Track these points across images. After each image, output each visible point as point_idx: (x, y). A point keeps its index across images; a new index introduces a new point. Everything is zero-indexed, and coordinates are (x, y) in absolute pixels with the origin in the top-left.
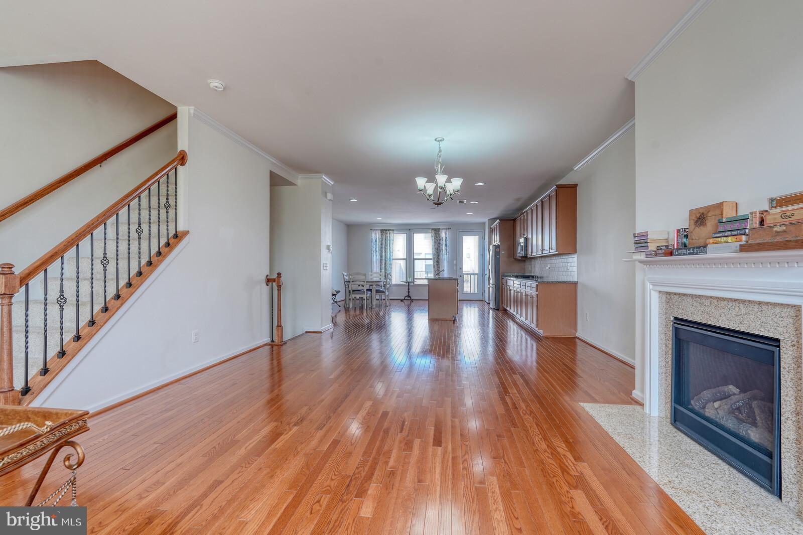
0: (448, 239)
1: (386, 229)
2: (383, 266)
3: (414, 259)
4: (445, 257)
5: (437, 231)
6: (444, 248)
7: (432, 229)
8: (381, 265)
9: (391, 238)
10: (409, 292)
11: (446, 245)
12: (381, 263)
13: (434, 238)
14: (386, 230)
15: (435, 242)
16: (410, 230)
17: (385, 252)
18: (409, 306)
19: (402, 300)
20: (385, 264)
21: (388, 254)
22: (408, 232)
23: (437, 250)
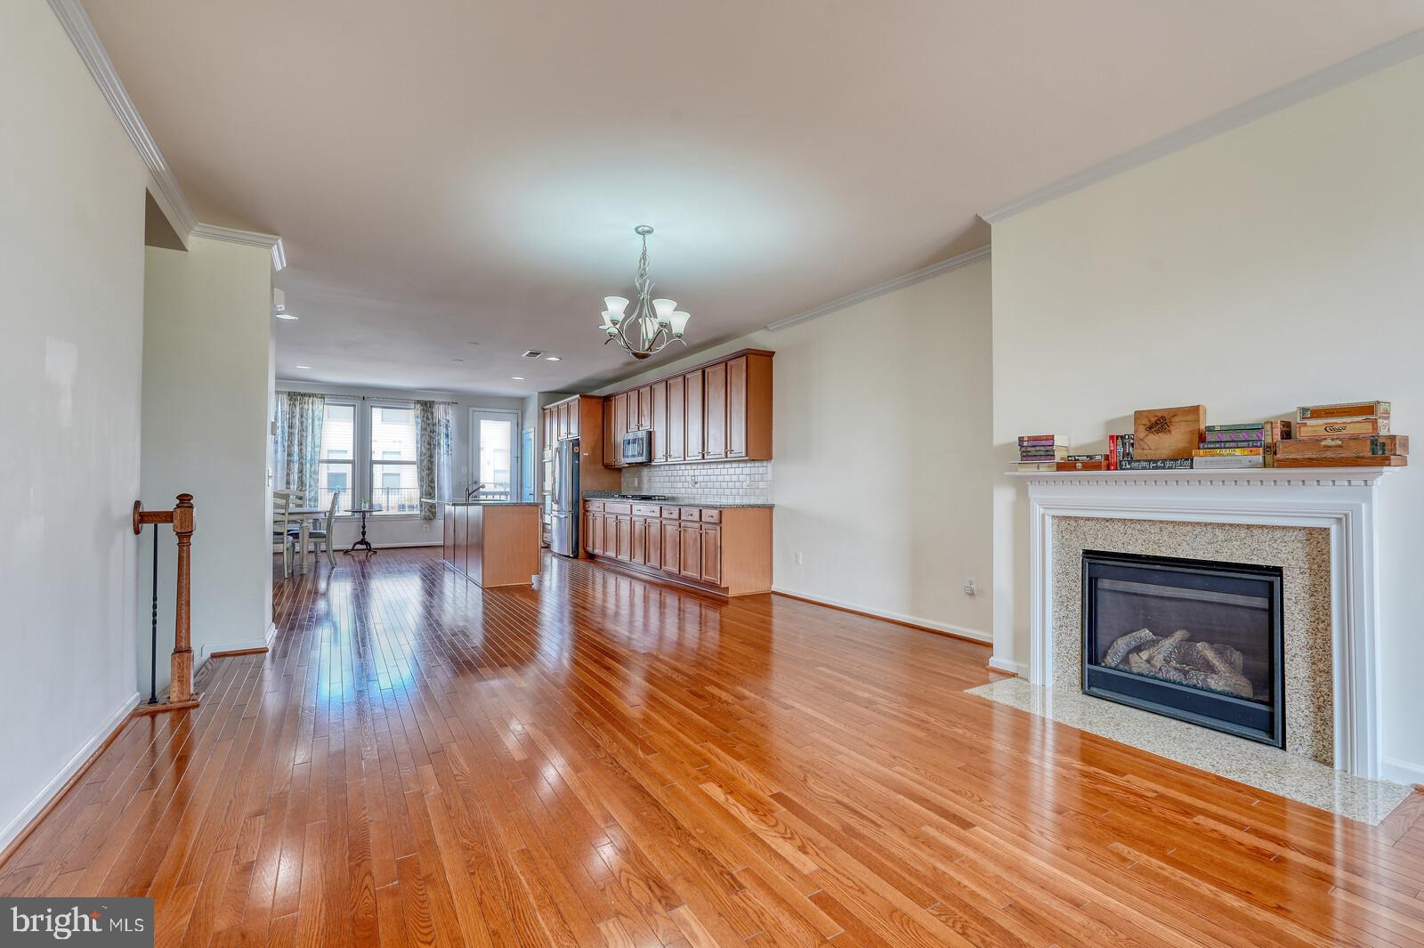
0: (451, 424)
1: (302, 391)
2: (295, 476)
3: (373, 463)
4: (444, 459)
5: (427, 407)
6: (443, 441)
7: (418, 402)
8: (288, 475)
9: (316, 413)
10: (364, 533)
11: (447, 436)
12: (289, 468)
13: (423, 421)
14: (304, 395)
15: (424, 429)
16: (363, 399)
17: (301, 444)
18: (362, 564)
19: (346, 552)
20: (301, 471)
21: (309, 449)
22: (358, 403)
23: (429, 444)
